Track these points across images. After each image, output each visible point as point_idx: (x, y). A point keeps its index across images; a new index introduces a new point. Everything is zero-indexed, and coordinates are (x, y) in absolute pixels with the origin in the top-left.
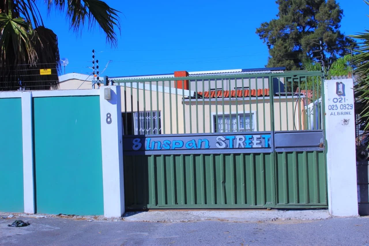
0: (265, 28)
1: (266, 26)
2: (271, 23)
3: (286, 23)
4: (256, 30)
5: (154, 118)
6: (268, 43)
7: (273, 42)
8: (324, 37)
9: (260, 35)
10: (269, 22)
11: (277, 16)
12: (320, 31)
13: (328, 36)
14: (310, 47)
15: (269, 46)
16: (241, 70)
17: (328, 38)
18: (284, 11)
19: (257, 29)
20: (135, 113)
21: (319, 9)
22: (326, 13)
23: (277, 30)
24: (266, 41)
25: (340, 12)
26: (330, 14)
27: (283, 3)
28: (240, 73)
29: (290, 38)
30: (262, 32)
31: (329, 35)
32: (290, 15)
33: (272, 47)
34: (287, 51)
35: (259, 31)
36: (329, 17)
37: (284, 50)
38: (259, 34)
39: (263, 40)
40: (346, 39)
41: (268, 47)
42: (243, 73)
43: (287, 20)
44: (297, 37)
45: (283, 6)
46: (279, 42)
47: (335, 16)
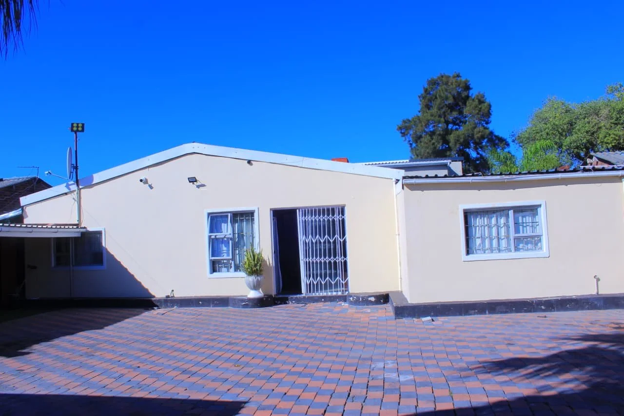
0: (407, 124)
2: (413, 119)
3: (432, 118)
4: (397, 127)
5: (328, 218)
6: (409, 141)
7: (418, 138)
8: (475, 133)
9: (401, 133)
10: (410, 119)
11: (419, 112)
12: (470, 127)
13: (479, 132)
14: (460, 143)
15: (411, 145)
16: (408, 161)
17: (480, 133)
18: (428, 107)
19: (398, 125)
20: (299, 209)
21: (467, 103)
22: (476, 107)
23: (422, 126)
24: (407, 139)
25: (490, 106)
26: (481, 108)
27: (427, 98)
28: (407, 164)
29: (437, 134)
30: (404, 129)
31: (481, 131)
32: (434, 110)
33: (414, 145)
34: (435, 148)
35: (400, 128)
36: (480, 111)
37: (432, 147)
38: (400, 130)
39: (404, 138)
40: (495, 136)
41: (409, 145)
42: (411, 163)
43: (432, 115)
44: (444, 133)
45: (426, 101)
46: (426, 139)
47: (486, 110)
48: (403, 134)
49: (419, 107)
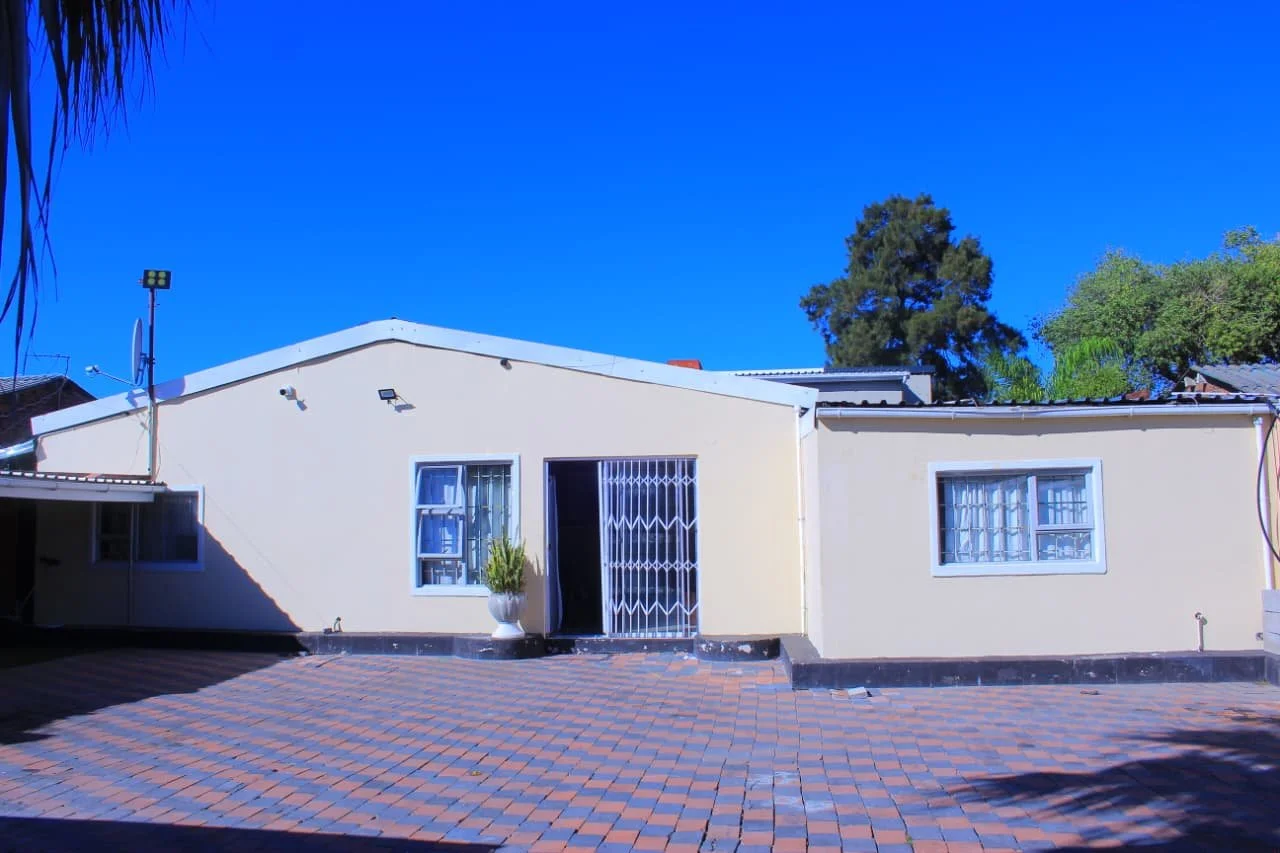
0: (820, 296)
1: (821, 293)
2: (834, 286)
3: (872, 284)
4: (800, 301)
5: (661, 480)
6: (824, 330)
7: (842, 325)
8: (959, 317)
9: (809, 312)
10: (828, 285)
11: (847, 271)
12: (948, 306)
13: (967, 316)
14: (927, 338)
15: (828, 337)
16: (822, 370)
17: (969, 319)
18: (865, 262)
19: (802, 298)
20: (603, 461)
21: (944, 258)
22: (963, 264)
23: (851, 300)
24: (821, 326)
25: (990, 264)
26: (971, 268)
27: (864, 243)
28: (820, 376)
29: (881, 317)
30: (814, 306)
31: (970, 313)
32: (877, 269)
33: (834, 338)
34: (876, 345)
35: (807, 303)
36: (969, 273)
37: (870, 343)
38: (806, 307)
39: (813, 323)
40: (999, 325)
41: (824, 339)
42: (829, 375)
43: (872, 279)
44: (896, 316)
45: (862, 249)
46: (858, 326)
47: (982, 272)
48: (813, 316)
49: (847, 263)
